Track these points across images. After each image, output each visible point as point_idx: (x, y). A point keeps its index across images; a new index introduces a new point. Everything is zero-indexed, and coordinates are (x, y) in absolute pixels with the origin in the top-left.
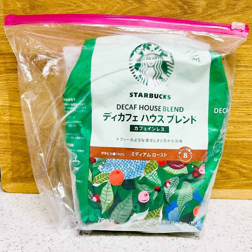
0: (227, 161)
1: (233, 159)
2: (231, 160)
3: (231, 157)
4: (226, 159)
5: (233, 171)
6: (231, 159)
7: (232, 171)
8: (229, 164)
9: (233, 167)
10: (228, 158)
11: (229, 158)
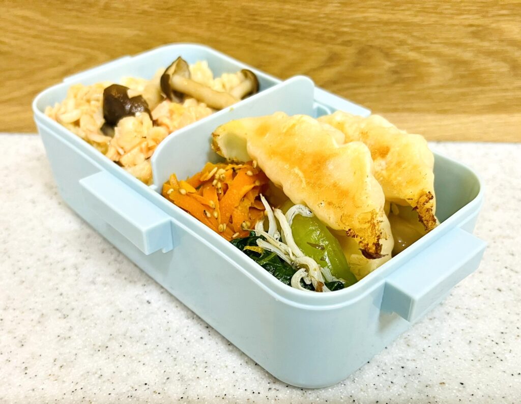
0: (480, 28)
1: (498, 21)
2: (494, 25)
3: (493, 16)
4: (477, 22)
5: (493, 61)
6: (492, 23)
7: (490, 59)
8: (482, 39)
9: (494, 48)
10: (484, 17)
11: (488, 17)
